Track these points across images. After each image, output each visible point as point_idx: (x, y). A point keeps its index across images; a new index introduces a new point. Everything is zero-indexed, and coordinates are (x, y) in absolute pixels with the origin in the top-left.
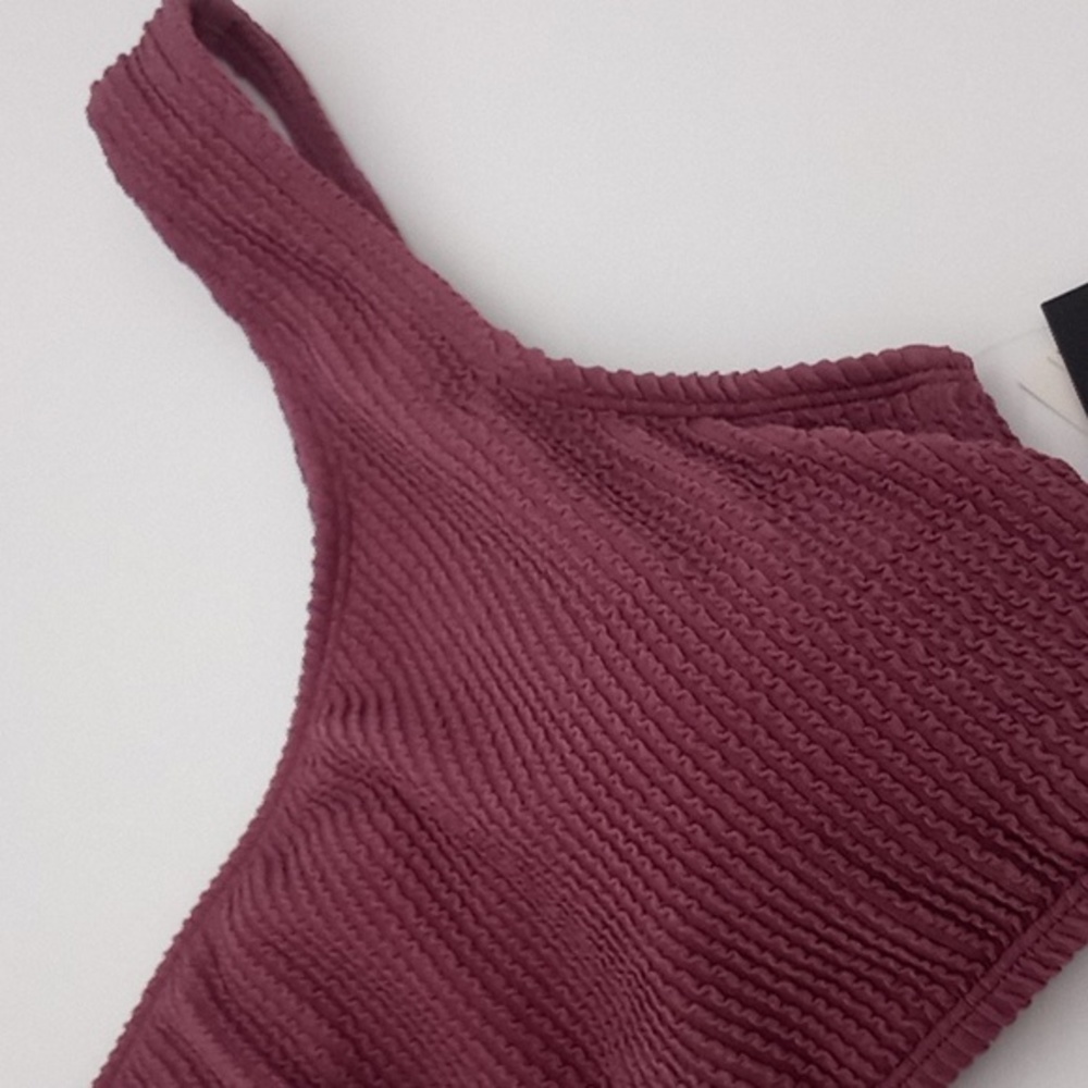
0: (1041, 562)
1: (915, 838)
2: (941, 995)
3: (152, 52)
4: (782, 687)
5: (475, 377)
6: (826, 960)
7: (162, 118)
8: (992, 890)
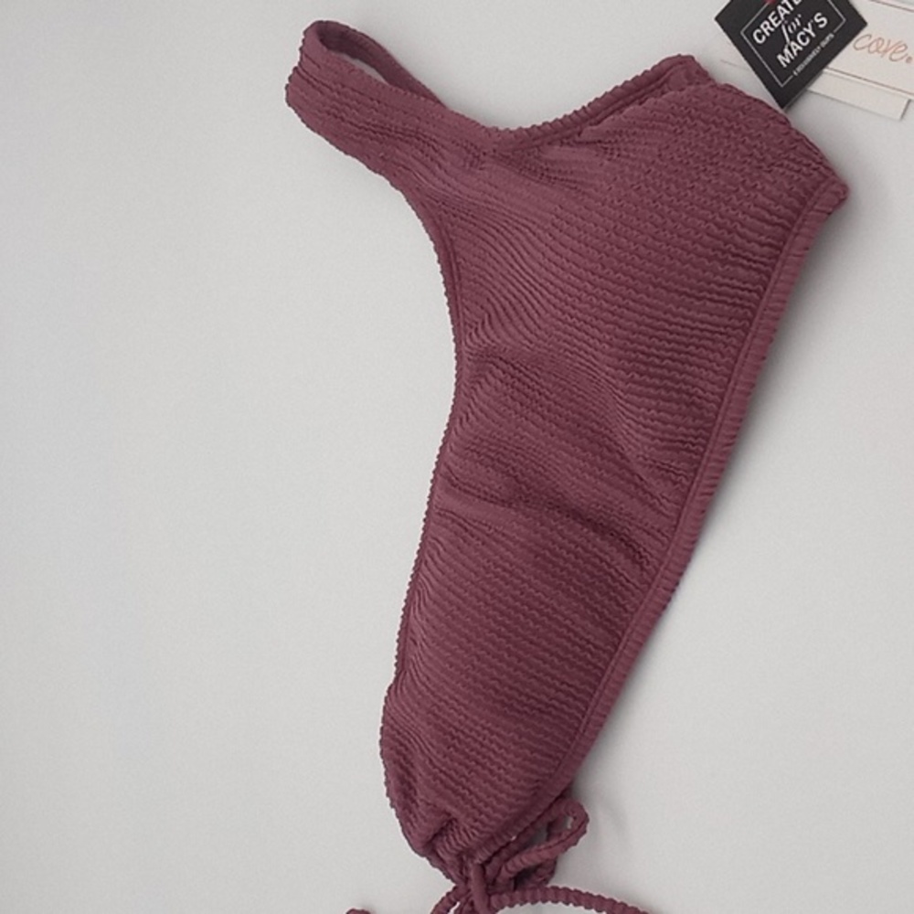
0: (723, 132)
1: (692, 269)
2: (735, 341)
3: (305, 59)
4: (619, 226)
5: (485, 154)
6: (678, 343)
7: (319, 89)
8: (735, 282)
